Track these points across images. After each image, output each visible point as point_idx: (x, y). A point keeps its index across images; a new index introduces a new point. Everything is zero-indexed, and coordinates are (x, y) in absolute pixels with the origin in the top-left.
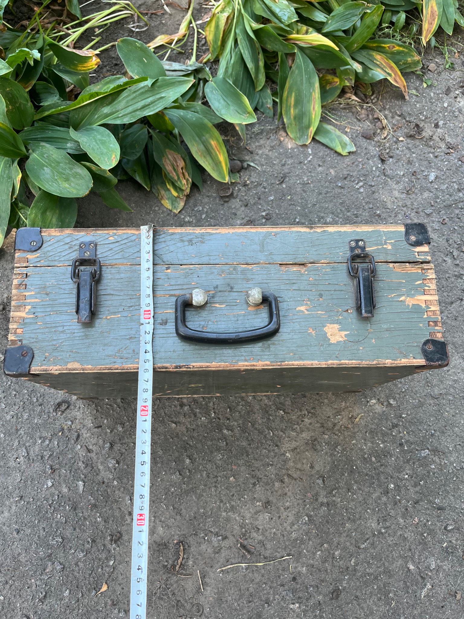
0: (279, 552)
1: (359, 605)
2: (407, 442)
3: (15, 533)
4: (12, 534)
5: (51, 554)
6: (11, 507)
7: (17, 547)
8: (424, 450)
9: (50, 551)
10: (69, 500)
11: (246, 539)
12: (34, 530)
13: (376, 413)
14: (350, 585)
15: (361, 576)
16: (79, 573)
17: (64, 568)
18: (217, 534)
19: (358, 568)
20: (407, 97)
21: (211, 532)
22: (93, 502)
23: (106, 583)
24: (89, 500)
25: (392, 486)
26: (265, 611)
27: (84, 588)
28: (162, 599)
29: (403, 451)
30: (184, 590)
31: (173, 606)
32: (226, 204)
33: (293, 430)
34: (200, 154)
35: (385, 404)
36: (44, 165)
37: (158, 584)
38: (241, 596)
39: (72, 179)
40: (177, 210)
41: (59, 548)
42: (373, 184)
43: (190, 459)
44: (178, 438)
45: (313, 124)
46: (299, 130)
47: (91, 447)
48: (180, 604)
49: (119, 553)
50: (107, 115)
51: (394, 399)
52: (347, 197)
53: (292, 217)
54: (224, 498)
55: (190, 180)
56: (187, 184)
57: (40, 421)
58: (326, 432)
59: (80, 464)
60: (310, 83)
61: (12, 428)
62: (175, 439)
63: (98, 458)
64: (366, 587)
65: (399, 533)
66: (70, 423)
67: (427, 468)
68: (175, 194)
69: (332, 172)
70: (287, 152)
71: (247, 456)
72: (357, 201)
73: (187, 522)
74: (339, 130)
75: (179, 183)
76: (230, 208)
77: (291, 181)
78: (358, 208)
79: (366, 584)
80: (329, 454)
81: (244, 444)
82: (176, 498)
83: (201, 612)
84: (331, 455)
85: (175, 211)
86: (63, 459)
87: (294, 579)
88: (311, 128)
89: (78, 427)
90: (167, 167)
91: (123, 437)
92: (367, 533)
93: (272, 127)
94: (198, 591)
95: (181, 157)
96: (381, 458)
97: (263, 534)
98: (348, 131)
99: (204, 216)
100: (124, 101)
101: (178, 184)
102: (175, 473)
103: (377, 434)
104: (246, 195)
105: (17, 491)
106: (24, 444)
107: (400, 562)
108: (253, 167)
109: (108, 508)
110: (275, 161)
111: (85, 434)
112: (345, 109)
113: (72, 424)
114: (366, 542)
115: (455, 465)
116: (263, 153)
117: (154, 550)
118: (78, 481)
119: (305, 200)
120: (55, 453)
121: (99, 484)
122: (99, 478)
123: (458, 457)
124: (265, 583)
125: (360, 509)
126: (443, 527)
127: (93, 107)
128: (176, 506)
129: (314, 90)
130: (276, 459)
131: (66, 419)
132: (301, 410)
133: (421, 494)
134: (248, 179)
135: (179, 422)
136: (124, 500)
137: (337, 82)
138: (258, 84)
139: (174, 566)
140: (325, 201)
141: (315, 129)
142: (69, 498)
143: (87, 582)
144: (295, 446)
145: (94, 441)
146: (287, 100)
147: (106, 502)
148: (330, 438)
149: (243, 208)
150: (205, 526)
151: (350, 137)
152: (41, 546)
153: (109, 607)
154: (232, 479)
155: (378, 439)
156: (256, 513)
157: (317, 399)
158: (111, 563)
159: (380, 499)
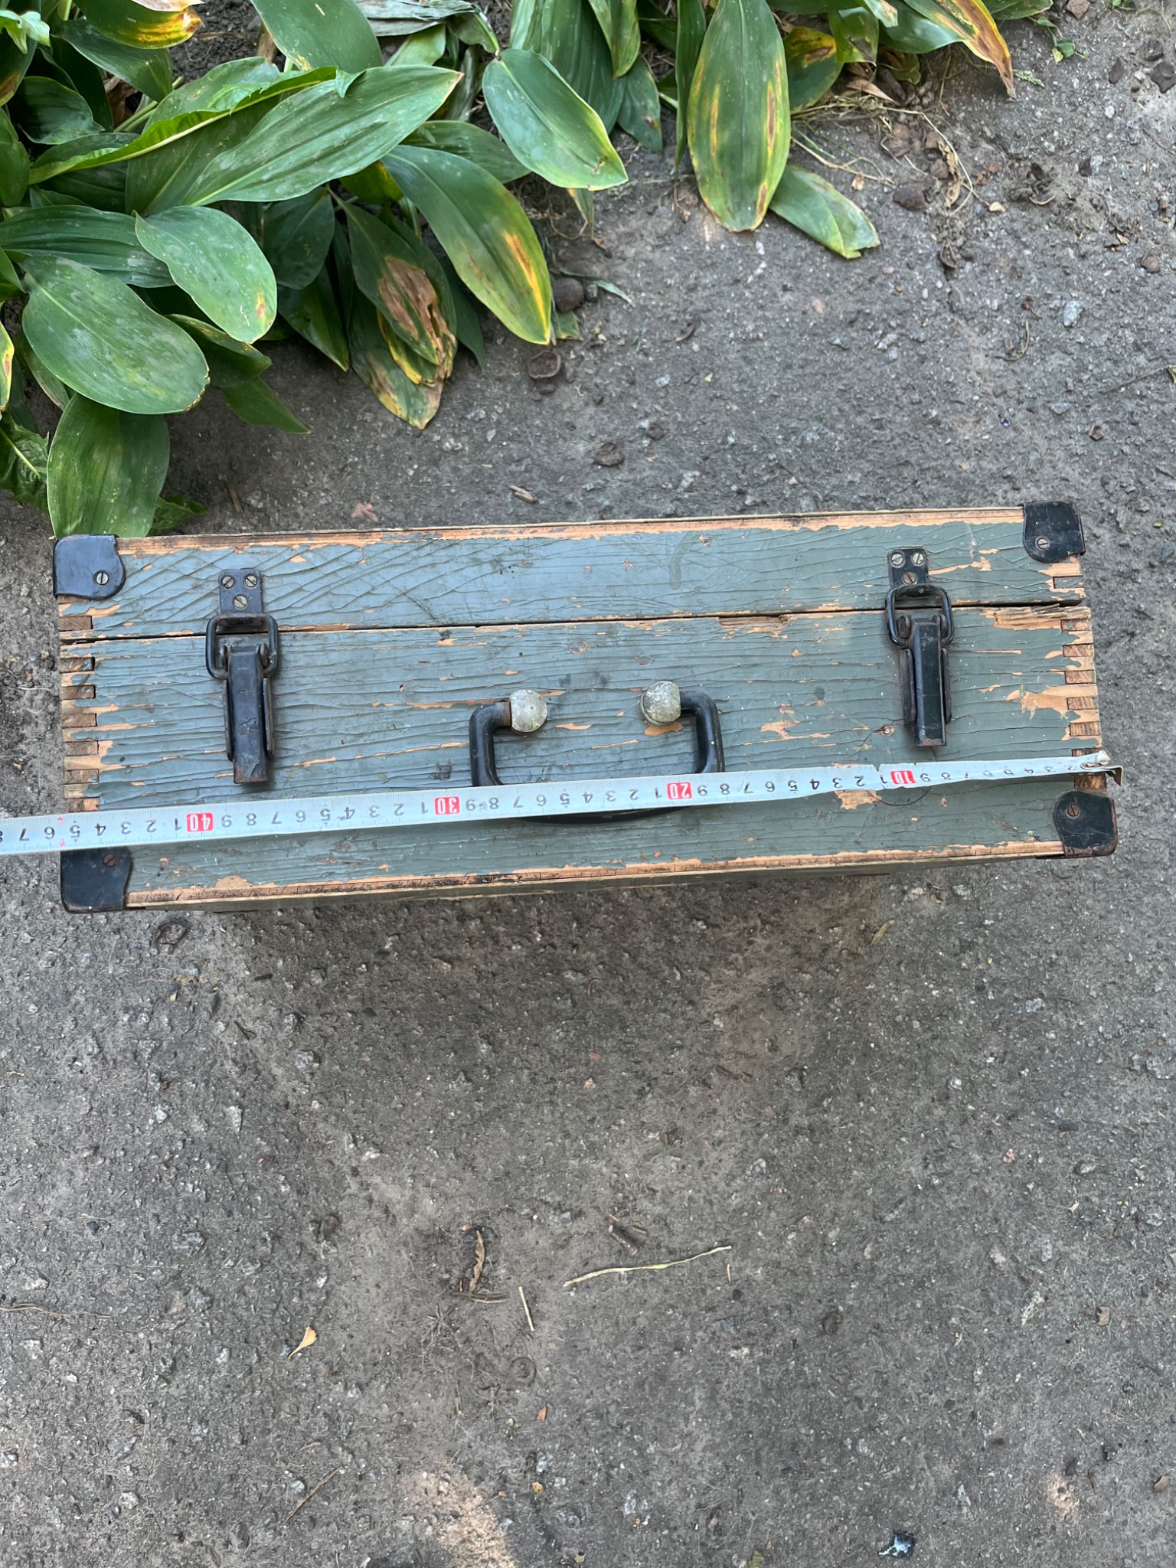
0: (701, 1239)
1: (882, 1344)
2: (994, 981)
3: (88, 1231)
4: (81, 1234)
5: (180, 1273)
6: (72, 1173)
7: (98, 1264)
8: (1032, 999)
9: (176, 1267)
10: (211, 1149)
11: (627, 1214)
12: (135, 1223)
13: (922, 917)
14: (862, 1303)
15: (887, 1282)
16: (248, 1309)
17: (211, 1302)
18: (559, 1208)
19: (879, 1264)
20: (1011, 91)
21: (546, 1203)
22: (267, 1150)
23: (312, 1327)
24: (257, 1148)
25: (958, 1082)
26: (674, 1367)
27: (263, 1342)
28: (442, 1353)
29: (985, 1002)
30: (491, 1331)
31: (469, 1367)
32: (546, 400)
33: (729, 964)
34: (476, 271)
35: (945, 895)
36: (72, 324)
37: (430, 1321)
38: (619, 1338)
39: (152, 360)
40: (420, 420)
41: (197, 1257)
42: (922, 336)
43: (489, 1043)
44: (459, 995)
45: (768, 173)
46: (733, 190)
47: (249, 1026)
48: (482, 1362)
49: (337, 1259)
50: (230, 177)
51: (967, 884)
52: (857, 373)
53: (717, 431)
54: (571, 1128)
55: (453, 338)
56: (446, 350)
57: (121, 971)
58: (806, 965)
59: (227, 1067)
60: (760, 57)
61: (54, 989)
62: (452, 997)
63: (269, 1051)
64: (897, 1305)
65: (972, 1184)
66: (194, 971)
67: (1039, 1039)
68: (414, 376)
69: (818, 304)
70: (702, 252)
71: (623, 1029)
72: (881, 385)
73: (490, 1184)
74: (836, 184)
75: (423, 346)
76: (557, 409)
77: (713, 335)
78: (883, 405)
79: (898, 1298)
80: (812, 1018)
81: (615, 1001)
82: (461, 1133)
83: (531, 1376)
84: (818, 1018)
85: (416, 423)
86: (187, 1057)
87: (737, 1294)
88: (765, 184)
89: (215, 980)
90: (390, 305)
91: (326, 999)
92: (899, 1189)
93: (659, 181)
94: (523, 1330)
95: (427, 275)
96: (933, 1020)
97: (664, 1201)
98: (860, 187)
99: (490, 436)
100: (274, 138)
101: (421, 349)
102: (455, 1077)
103: (924, 966)
104: (596, 374)
105: (85, 1136)
106: (88, 1027)
107: (974, 1247)
108: (613, 294)
109: (302, 1162)
110: (671, 277)
111: (233, 996)
112: (850, 123)
113: (200, 972)
114: (896, 1207)
115: (1101, 1029)
116: (637, 253)
117: (417, 1249)
118: (228, 1106)
119: (750, 386)
120: (165, 1044)
121: (276, 1109)
122: (276, 1095)
123: (1108, 1011)
124: (672, 1307)
125: (884, 1137)
126: (1071, 1168)
127: (188, 149)
128: (461, 1150)
129: (771, 77)
130: (690, 1033)
131: (183, 962)
132: (746, 918)
133: (1022, 1097)
134: (602, 328)
135: (459, 959)
136: (339, 1142)
137: (830, 48)
138: (621, 55)
139: (464, 1281)
140: (801, 387)
141: (774, 187)
142: (210, 1145)
143: (269, 1329)
144: (733, 1002)
145: (256, 1010)
146: (700, 106)
147: (298, 1148)
148: (816, 979)
149: (591, 410)
150: (530, 1190)
151: (864, 205)
152: (154, 1257)
153: (322, 1380)
154: (588, 1083)
155: (928, 978)
156: (647, 1157)
157: (785, 888)
158: (321, 1282)
159: (929, 1113)
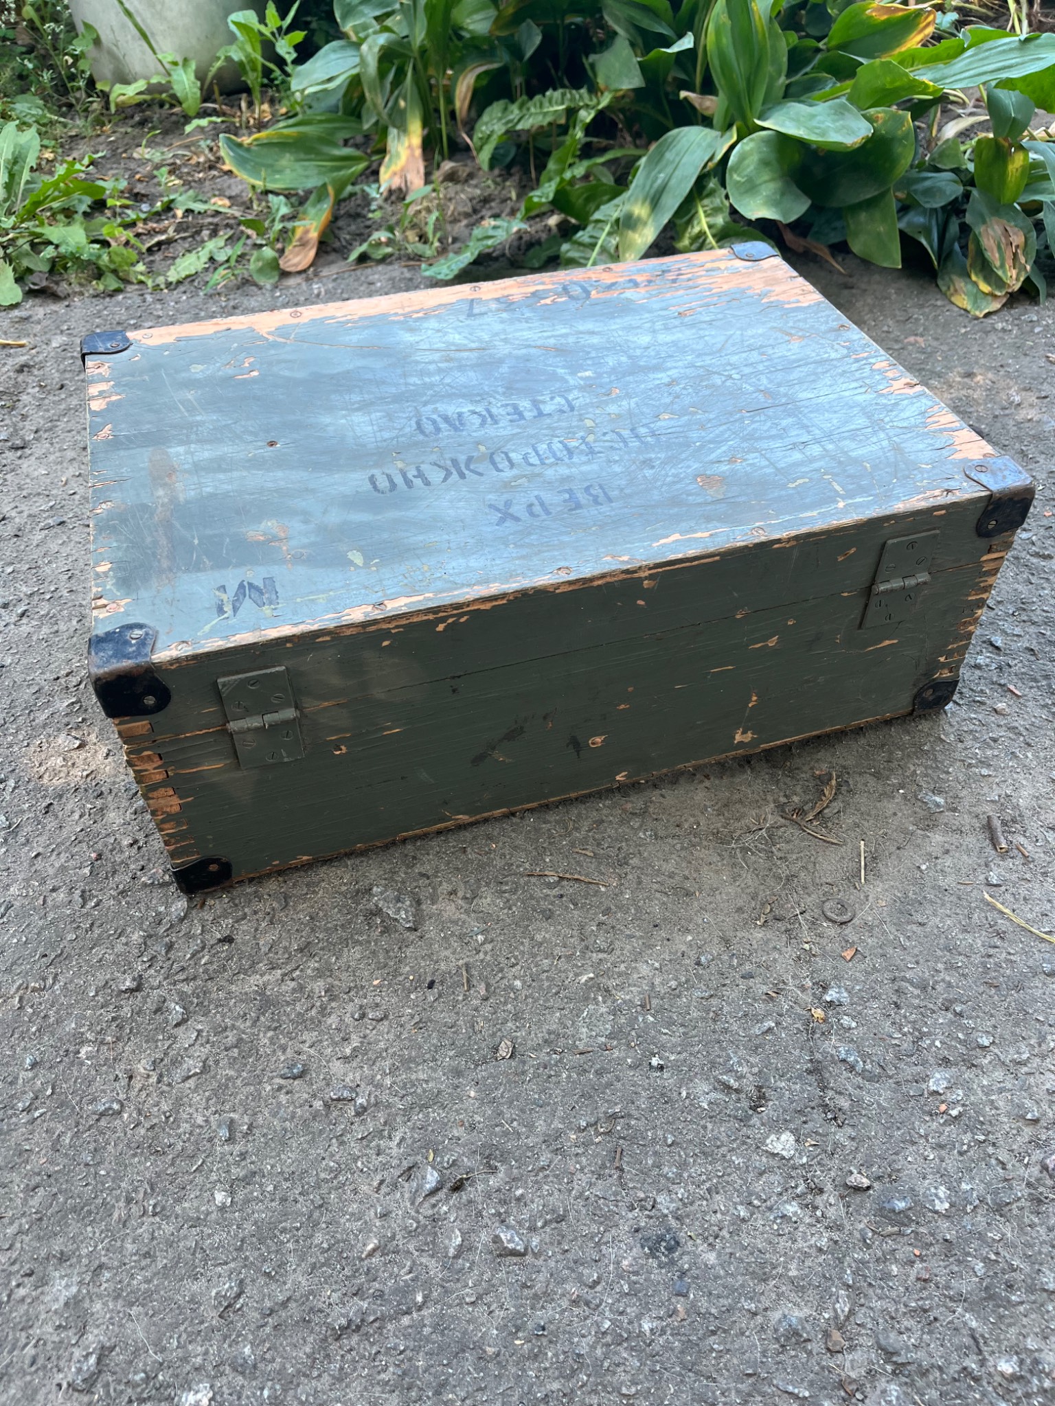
40: (980, 312)
48: (794, 881)
55: (1027, 270)
56: (1017, 279)
68: (985, 288)
75: (1000, 272)
83: (845, 918)
85: (977, 313)
90: (985, 239)
94: (851, 878)
99: (1037, 330)
101: (997, 273)
139: (801, 811)
150: (904, 768)
